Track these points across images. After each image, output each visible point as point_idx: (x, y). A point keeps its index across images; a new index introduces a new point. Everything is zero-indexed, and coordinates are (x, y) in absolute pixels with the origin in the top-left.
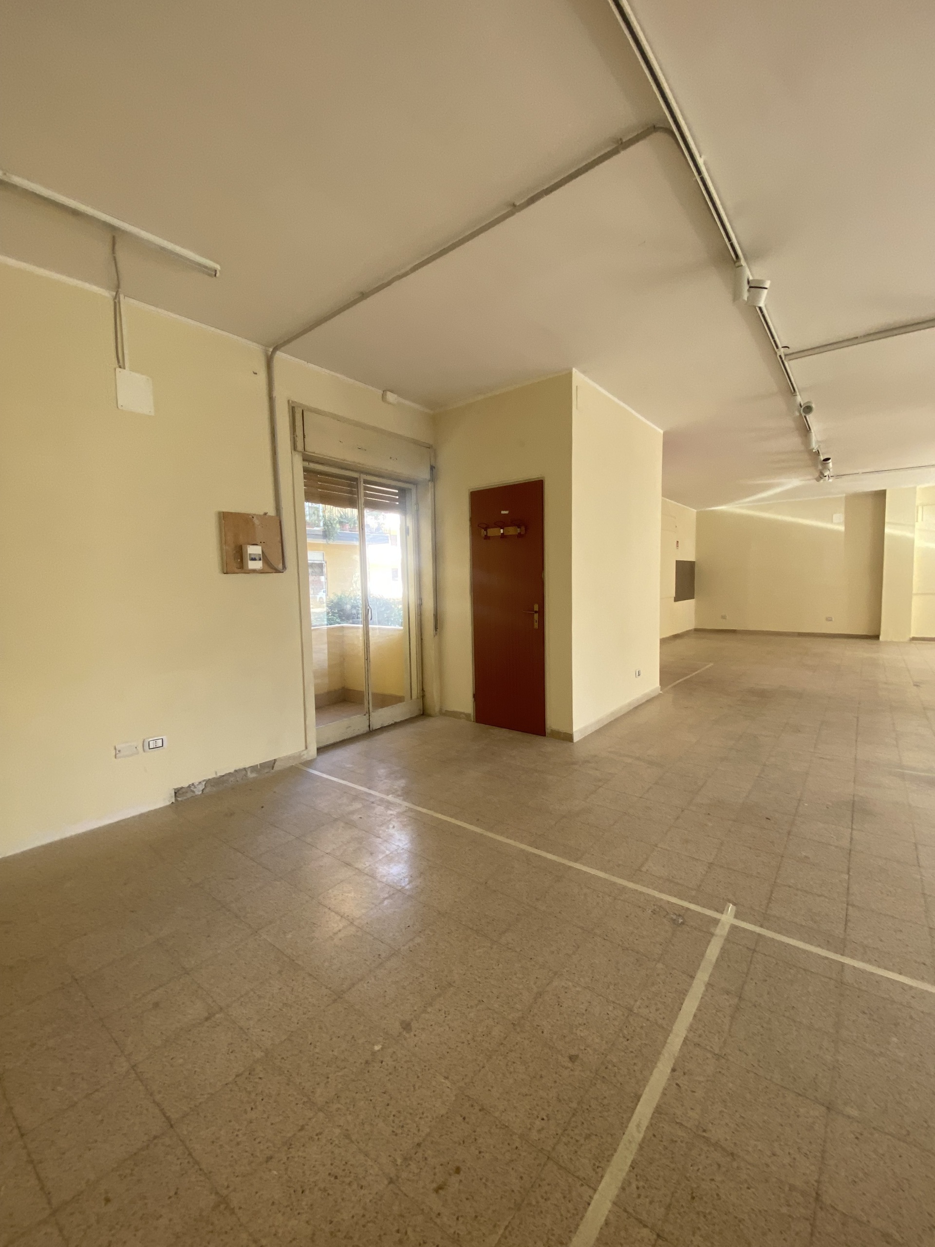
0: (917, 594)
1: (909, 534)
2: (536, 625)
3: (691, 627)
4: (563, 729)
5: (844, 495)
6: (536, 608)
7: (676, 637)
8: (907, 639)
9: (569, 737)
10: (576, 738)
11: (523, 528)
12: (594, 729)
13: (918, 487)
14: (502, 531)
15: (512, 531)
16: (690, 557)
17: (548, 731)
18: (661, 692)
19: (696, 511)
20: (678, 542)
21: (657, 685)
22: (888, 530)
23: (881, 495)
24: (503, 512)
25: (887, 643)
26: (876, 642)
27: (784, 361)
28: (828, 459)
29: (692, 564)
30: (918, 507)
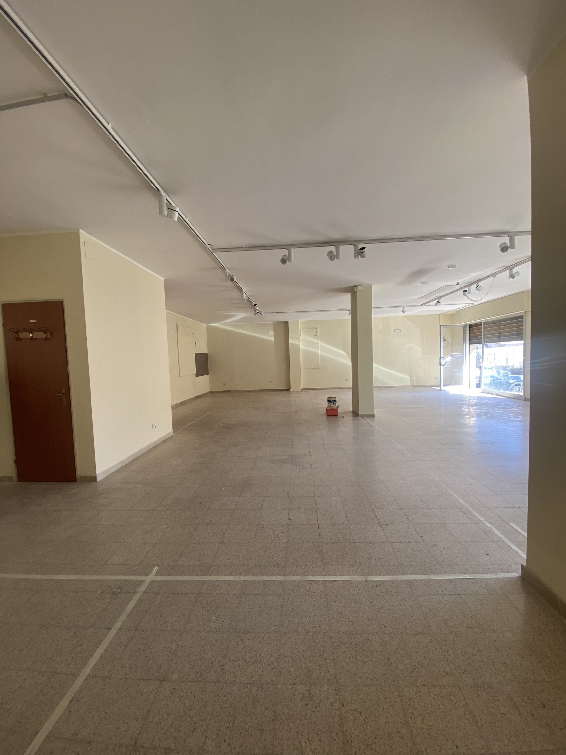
0: (302, 369)
1: (297, 343)
2: (65, 403)
3: (209, 391)
4: (89, 474)
5: (273, 322)
6: (64, 391)
7: (198, 397)
8: (300, 390)
9: (93, 479)
10: (99, 479)
11: (49, 334)
12: (116, 469)
13: (300, 321)
14: (31, 335)
15: (41, 335)
16: (204, 350)
17: (78, 477)
18: (174, 434)
19: (206, 325)
20: (196, 342)
21: (172, 430)
22: (290, 341)
23: (286, 323)
24: (31, 321)
25: (294, 392)
26: (288, 392)
27: (212, 252)
28: (256, 305)
29: (206, 355)
30: (300, 329)
